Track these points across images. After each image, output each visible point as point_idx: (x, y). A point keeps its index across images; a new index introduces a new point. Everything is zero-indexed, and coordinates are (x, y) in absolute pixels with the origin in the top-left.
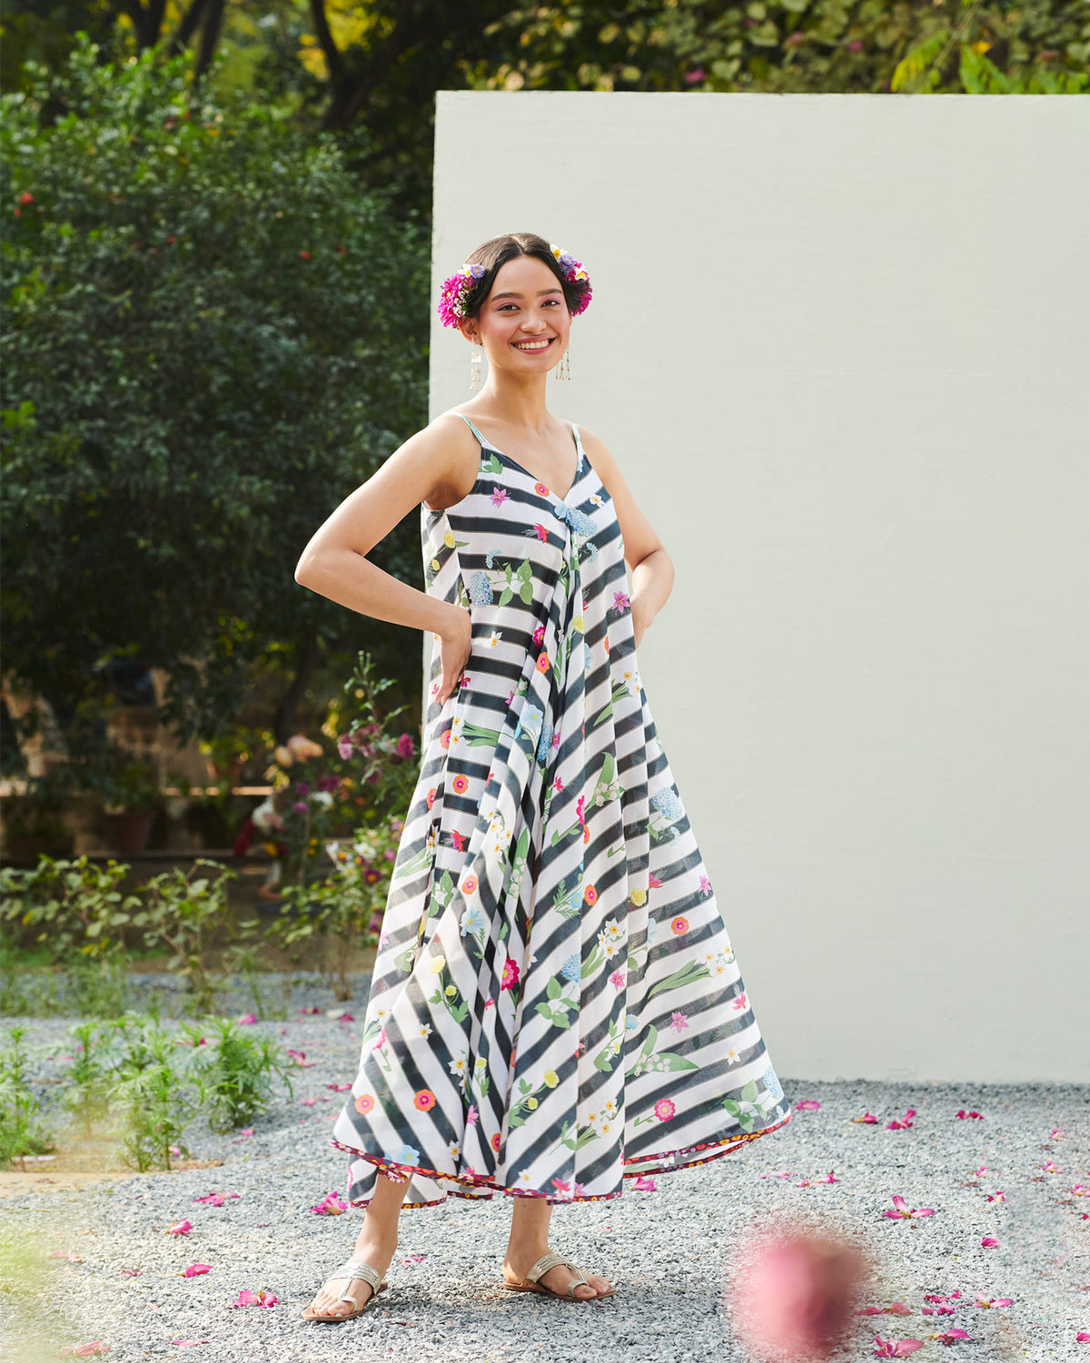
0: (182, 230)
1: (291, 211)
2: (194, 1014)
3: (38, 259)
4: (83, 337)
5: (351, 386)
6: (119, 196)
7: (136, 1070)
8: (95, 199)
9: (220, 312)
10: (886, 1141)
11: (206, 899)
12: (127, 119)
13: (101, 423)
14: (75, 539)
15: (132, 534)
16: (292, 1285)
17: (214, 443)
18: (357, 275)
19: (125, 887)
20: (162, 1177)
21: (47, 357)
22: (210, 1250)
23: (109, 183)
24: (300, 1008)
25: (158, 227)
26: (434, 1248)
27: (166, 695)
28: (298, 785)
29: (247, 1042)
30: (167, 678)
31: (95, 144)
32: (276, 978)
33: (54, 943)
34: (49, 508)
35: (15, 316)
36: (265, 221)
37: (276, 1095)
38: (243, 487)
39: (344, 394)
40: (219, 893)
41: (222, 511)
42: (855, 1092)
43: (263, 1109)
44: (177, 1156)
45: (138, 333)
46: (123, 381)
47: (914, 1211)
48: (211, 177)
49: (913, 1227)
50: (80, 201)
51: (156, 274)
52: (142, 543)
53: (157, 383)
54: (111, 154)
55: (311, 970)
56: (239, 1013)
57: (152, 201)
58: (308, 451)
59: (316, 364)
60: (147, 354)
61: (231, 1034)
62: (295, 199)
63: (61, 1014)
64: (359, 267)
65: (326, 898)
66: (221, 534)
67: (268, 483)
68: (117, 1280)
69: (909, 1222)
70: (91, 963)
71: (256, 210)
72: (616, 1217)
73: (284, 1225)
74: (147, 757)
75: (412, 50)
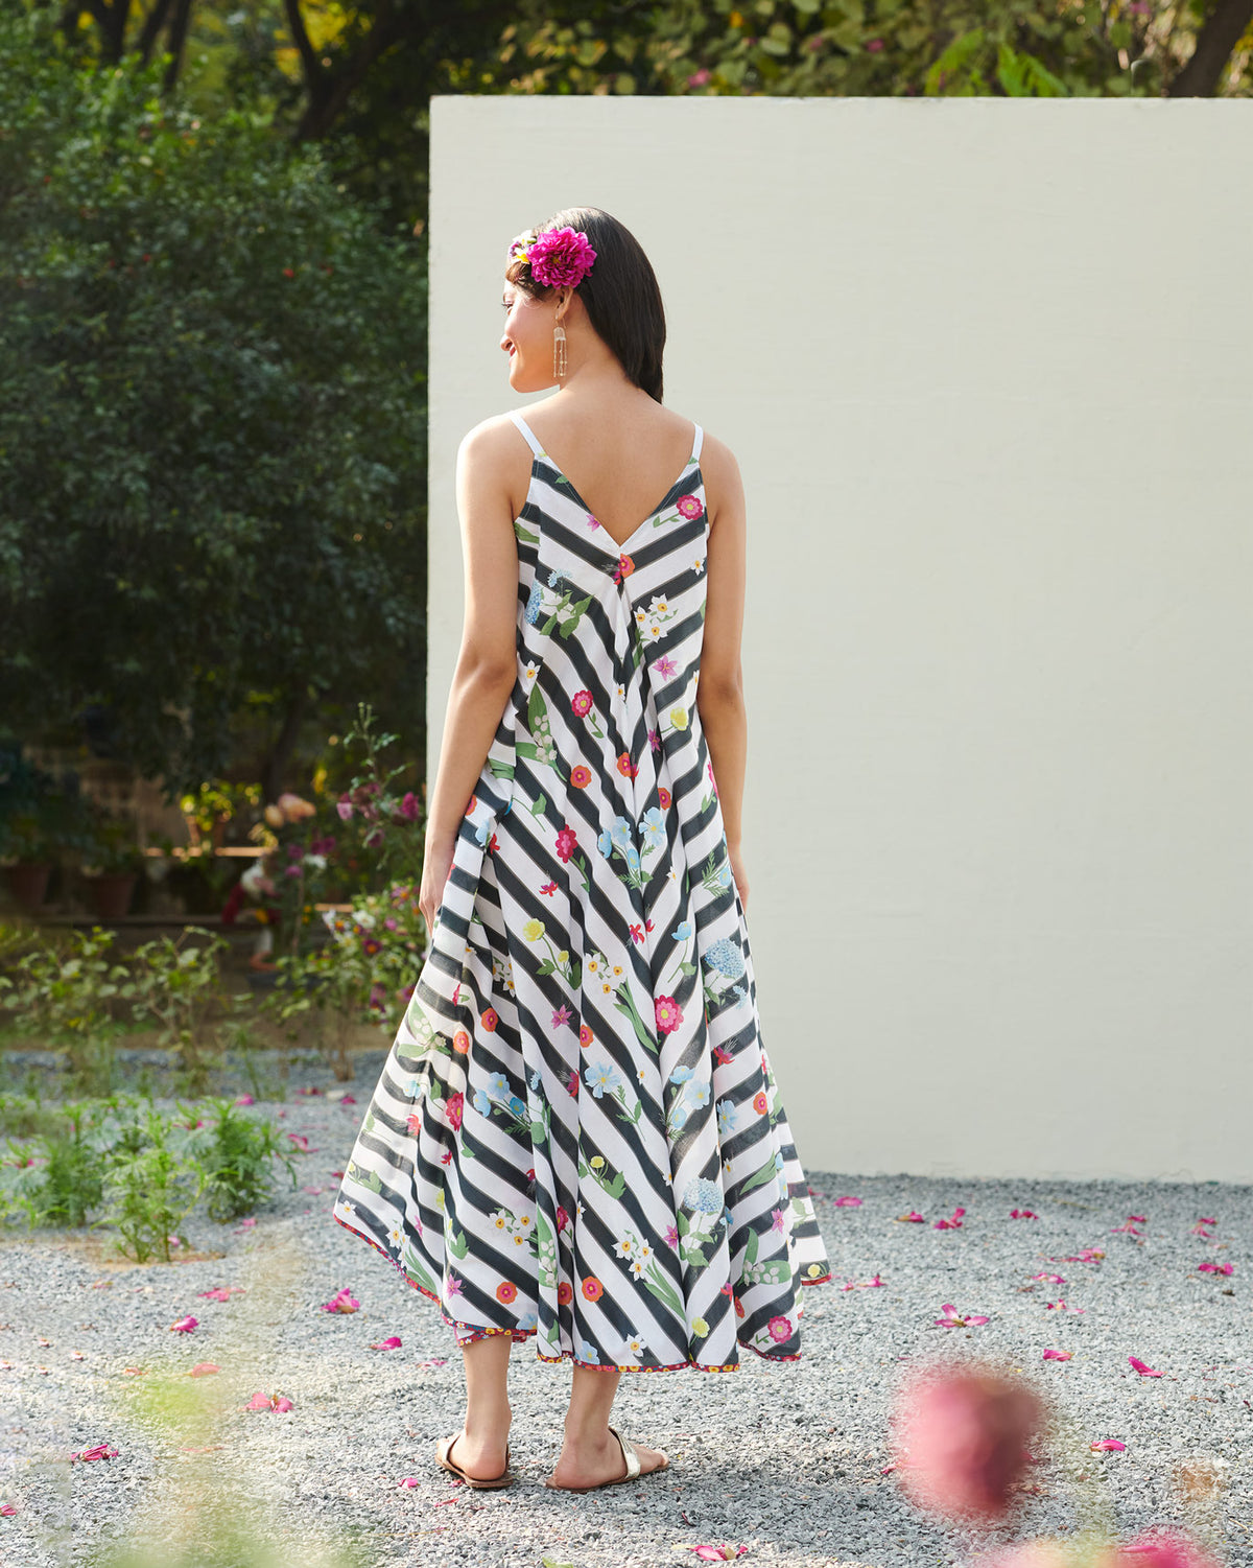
0: (158, 247)
1: (273, 226)
2: (187, 1092)
5: (340, 415)
6: (92, 211)
7: (131, 1153)
8: (69, 211)
9: (201, 335)
10: (935, 1242)
11: (196, 970)
12: (99, 127)
15: (111, 575)
16: (306, 1388)
17: (195, 477)
18: (344, 294)
19: (111, 956)
20: (163, 1270)
22: (217, 1348)
23: (81, 197)
24: (297, 1087)
25: (134, 244)
28: (291, 847)
29: (248, 1125)
32: (273, 1055)
36: (246, 236)
37: (277, 1178)
38: (228, 525)
39: (332, 424)
40: (210, 963)
41: (205, 550)
42: (898, 1187)
43: (266, 1197)
44: (176, 1246)
45: (113, 357)
46: (100, 411)
47: (968, 1318)
48: (188, 189)
49: (968, 1337)
51: (131, 294)
52: (121, 585)
53: (133, 412)
54: (84, 166)
55: (308, 1048)
56: (234, 1092)
57: (126, 216)
58: (296, 487)
59: (302, 391)
60: (123, 381)
61: (230, 1116)
62: (276, 214)
64: (345, 287)
65: (323, 970)
66: (203, 575)
67: (253, 520)
68: (121, 1379)
69: (964, 1331)
70: (78, 1037)
71: (236, 225)
73: (294, 1324)
74: (125, 814)
75: (393, 49)
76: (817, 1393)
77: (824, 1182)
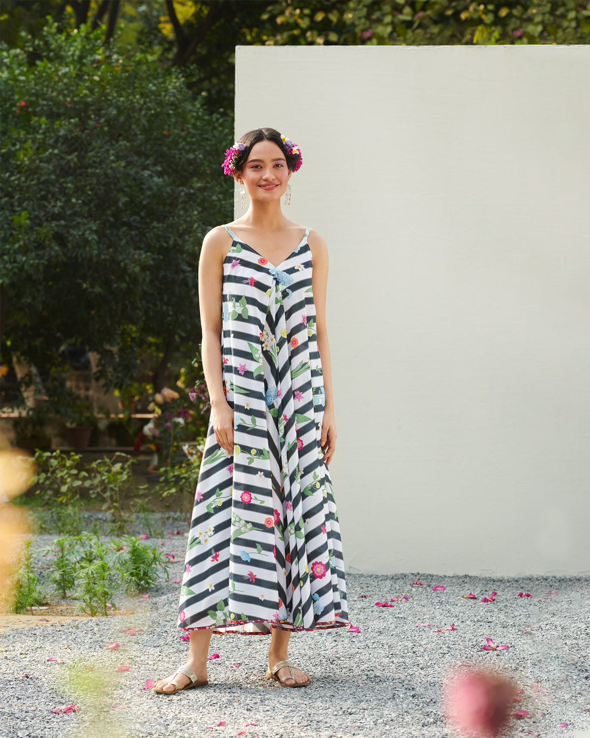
0: (102, 120)
1: (158, 110)
2: (116, 533)
3: (29, 136)
4: (53, 177)
5: (191, 202)
6: (70, 103)
7: (88, 562)
8: (58, 104)
9: (123, 164)
10: (482, 609)
11: (121, 473)
12: (73, 62)
13: (63, 222)
14: (50, 283)
15: (80, 281)
17: (121, 233)
18: (193, 143)
19: (79, 466)
20: (103, 619)
21: (35, 188)
22: (130, 658)
23: (65, 96)
24: (170, 531)
25: (91, 119)
26: (245, 660)
27: (97, 366)
28: (167, 413)
29: (145, 549)
30: (98, 357)
31: (57, 75)
32: (158, 515)
33: (44, 495)
34: (37, 268)
35: (18, 166)
36: (145, 115)
37: (160, 577)
38: (136, 256)
39: (187, 207)
40: (127, 470)
41: (125, 269)
42: (463, 581)
43: (153, 584)
44: (110, 608)
45: (81, 175)
46: (74, 200)
47: (498, 646)
48: (117, 92)
49: (498, 655)
50: (50, 105)
51: (90, 144)
52: (85, 286)
53: (90, 201)
54: (66, 80)
55: (175, 512)
56: (139, 533)
57: (87, 105)
58: (170, 238)
59: (173, 191)
60: (86, 186)
61: (136, 545)
62: (160, 104)
63: (49, 533)
64: (194, 140)
65: (183, 474)
66: (125, 281)
67: (149, 254)
68: (82, 673)
69: (495, 652)
70: (63, 507)
71: (141, 110)
72: (340, 646)
73: (167, 646)
74: (87, 398)
75: (217, 24)
76: (423, 683)
77: (427, 579)
